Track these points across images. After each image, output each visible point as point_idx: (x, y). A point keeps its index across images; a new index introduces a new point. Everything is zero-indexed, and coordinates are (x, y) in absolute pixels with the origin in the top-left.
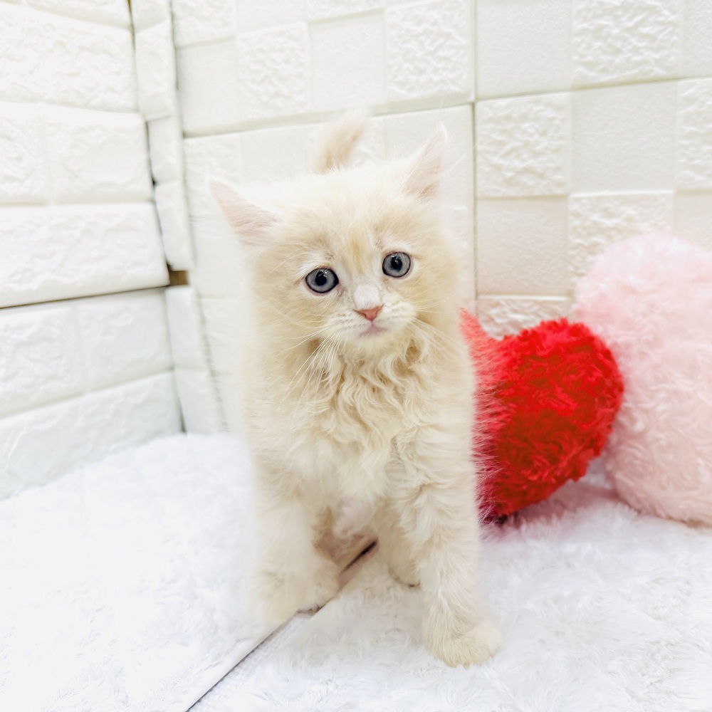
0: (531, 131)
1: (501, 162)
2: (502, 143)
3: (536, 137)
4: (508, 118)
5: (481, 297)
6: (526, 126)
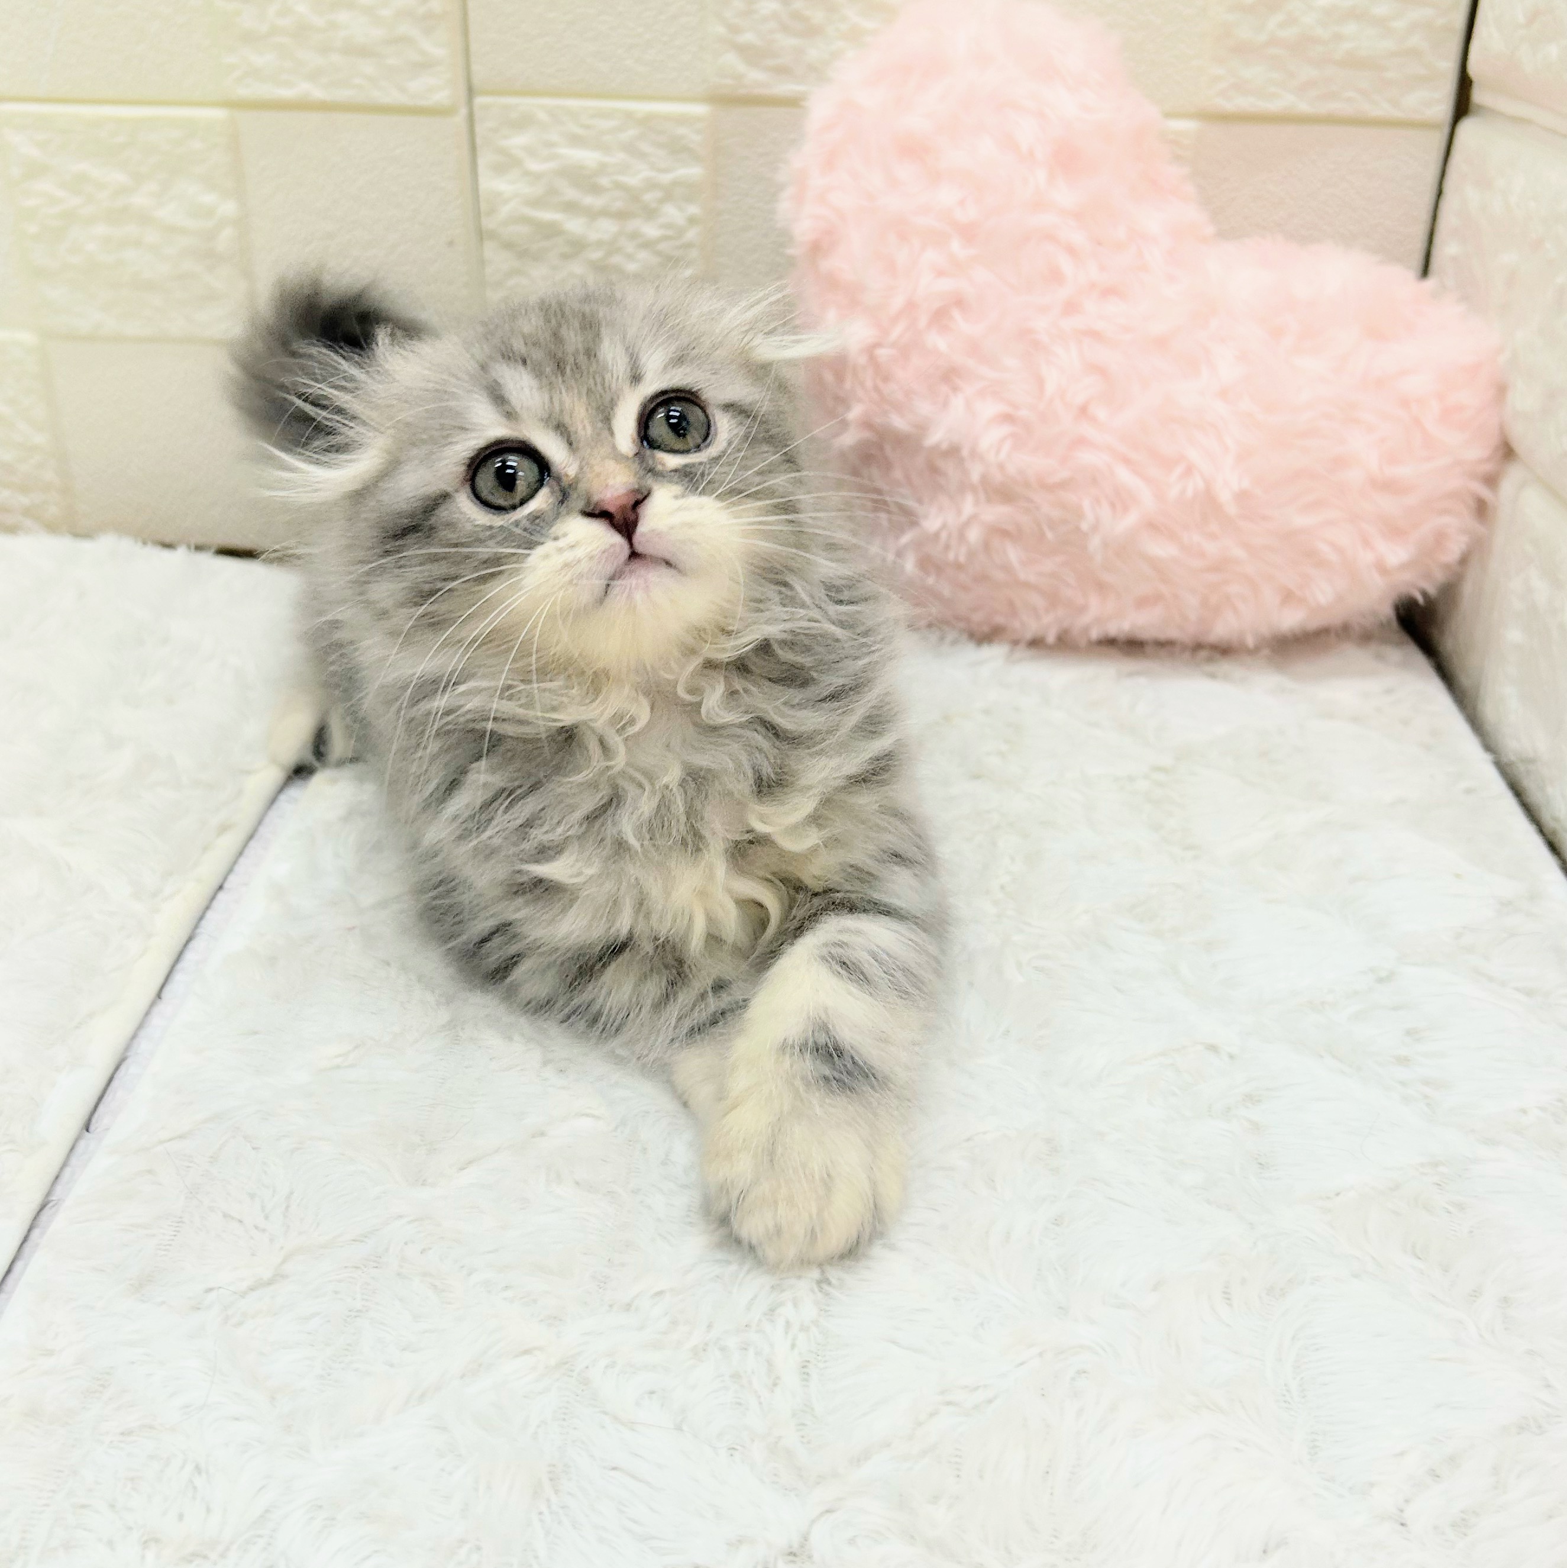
5: (479, 100)
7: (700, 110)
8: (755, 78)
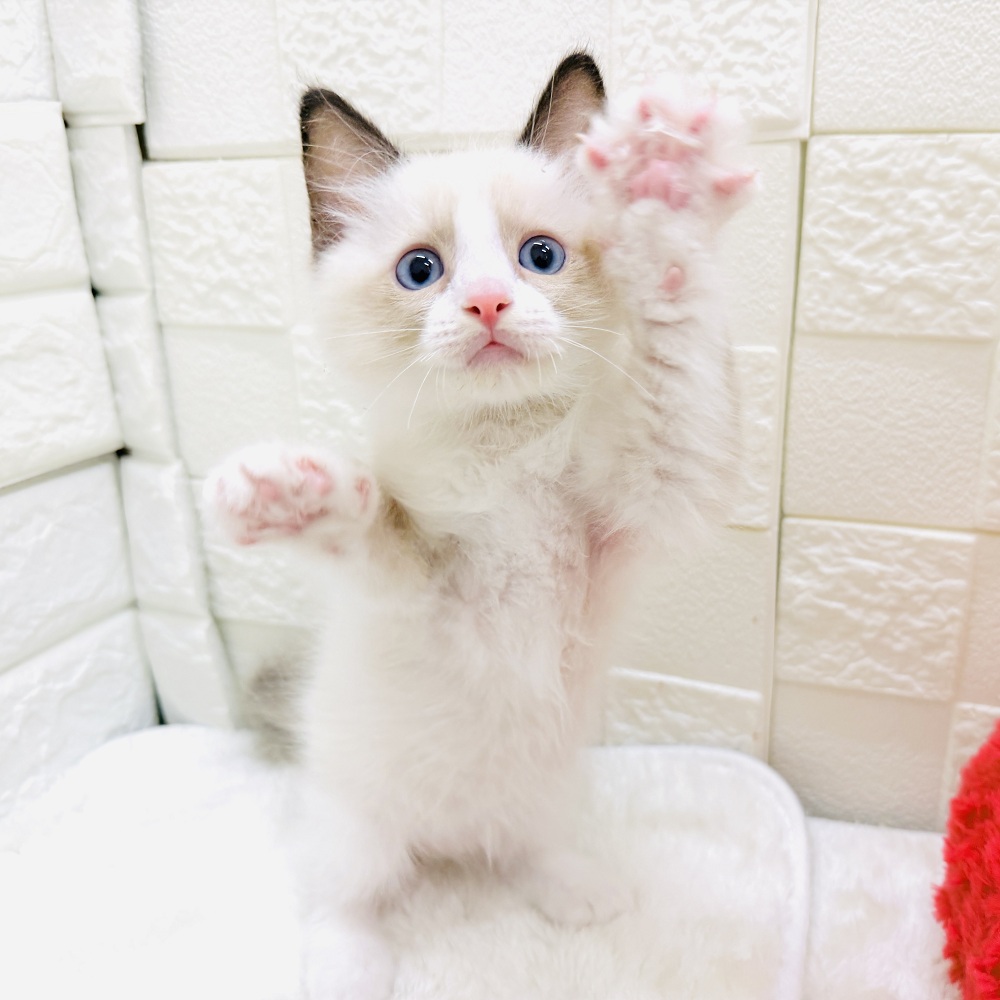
0: (931, 206)
1: (858, 262)
2: (863, 226)
3: (939, 218)
4: (882, 176)
6: (918, 194)
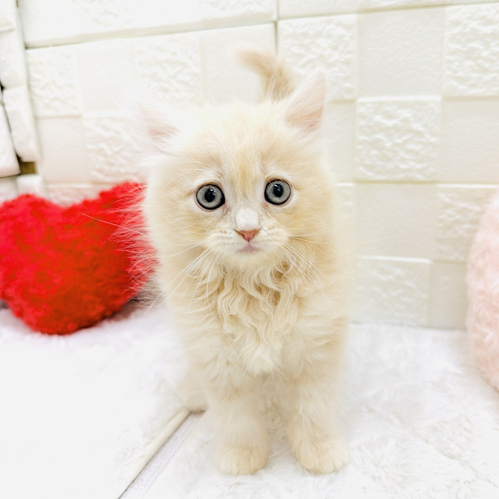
0: (325, 46)
1: (300, 71)
2: (300, 56)
3: (329, 51)
4: (306, 35)
6: (320, 41)
7: (351, 185)
8: (370, 174)
